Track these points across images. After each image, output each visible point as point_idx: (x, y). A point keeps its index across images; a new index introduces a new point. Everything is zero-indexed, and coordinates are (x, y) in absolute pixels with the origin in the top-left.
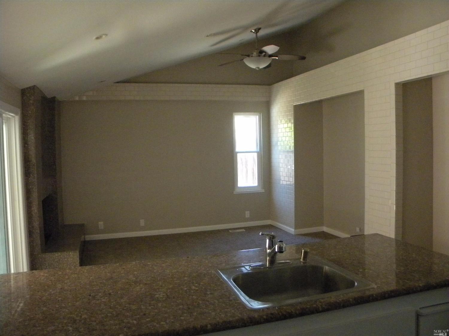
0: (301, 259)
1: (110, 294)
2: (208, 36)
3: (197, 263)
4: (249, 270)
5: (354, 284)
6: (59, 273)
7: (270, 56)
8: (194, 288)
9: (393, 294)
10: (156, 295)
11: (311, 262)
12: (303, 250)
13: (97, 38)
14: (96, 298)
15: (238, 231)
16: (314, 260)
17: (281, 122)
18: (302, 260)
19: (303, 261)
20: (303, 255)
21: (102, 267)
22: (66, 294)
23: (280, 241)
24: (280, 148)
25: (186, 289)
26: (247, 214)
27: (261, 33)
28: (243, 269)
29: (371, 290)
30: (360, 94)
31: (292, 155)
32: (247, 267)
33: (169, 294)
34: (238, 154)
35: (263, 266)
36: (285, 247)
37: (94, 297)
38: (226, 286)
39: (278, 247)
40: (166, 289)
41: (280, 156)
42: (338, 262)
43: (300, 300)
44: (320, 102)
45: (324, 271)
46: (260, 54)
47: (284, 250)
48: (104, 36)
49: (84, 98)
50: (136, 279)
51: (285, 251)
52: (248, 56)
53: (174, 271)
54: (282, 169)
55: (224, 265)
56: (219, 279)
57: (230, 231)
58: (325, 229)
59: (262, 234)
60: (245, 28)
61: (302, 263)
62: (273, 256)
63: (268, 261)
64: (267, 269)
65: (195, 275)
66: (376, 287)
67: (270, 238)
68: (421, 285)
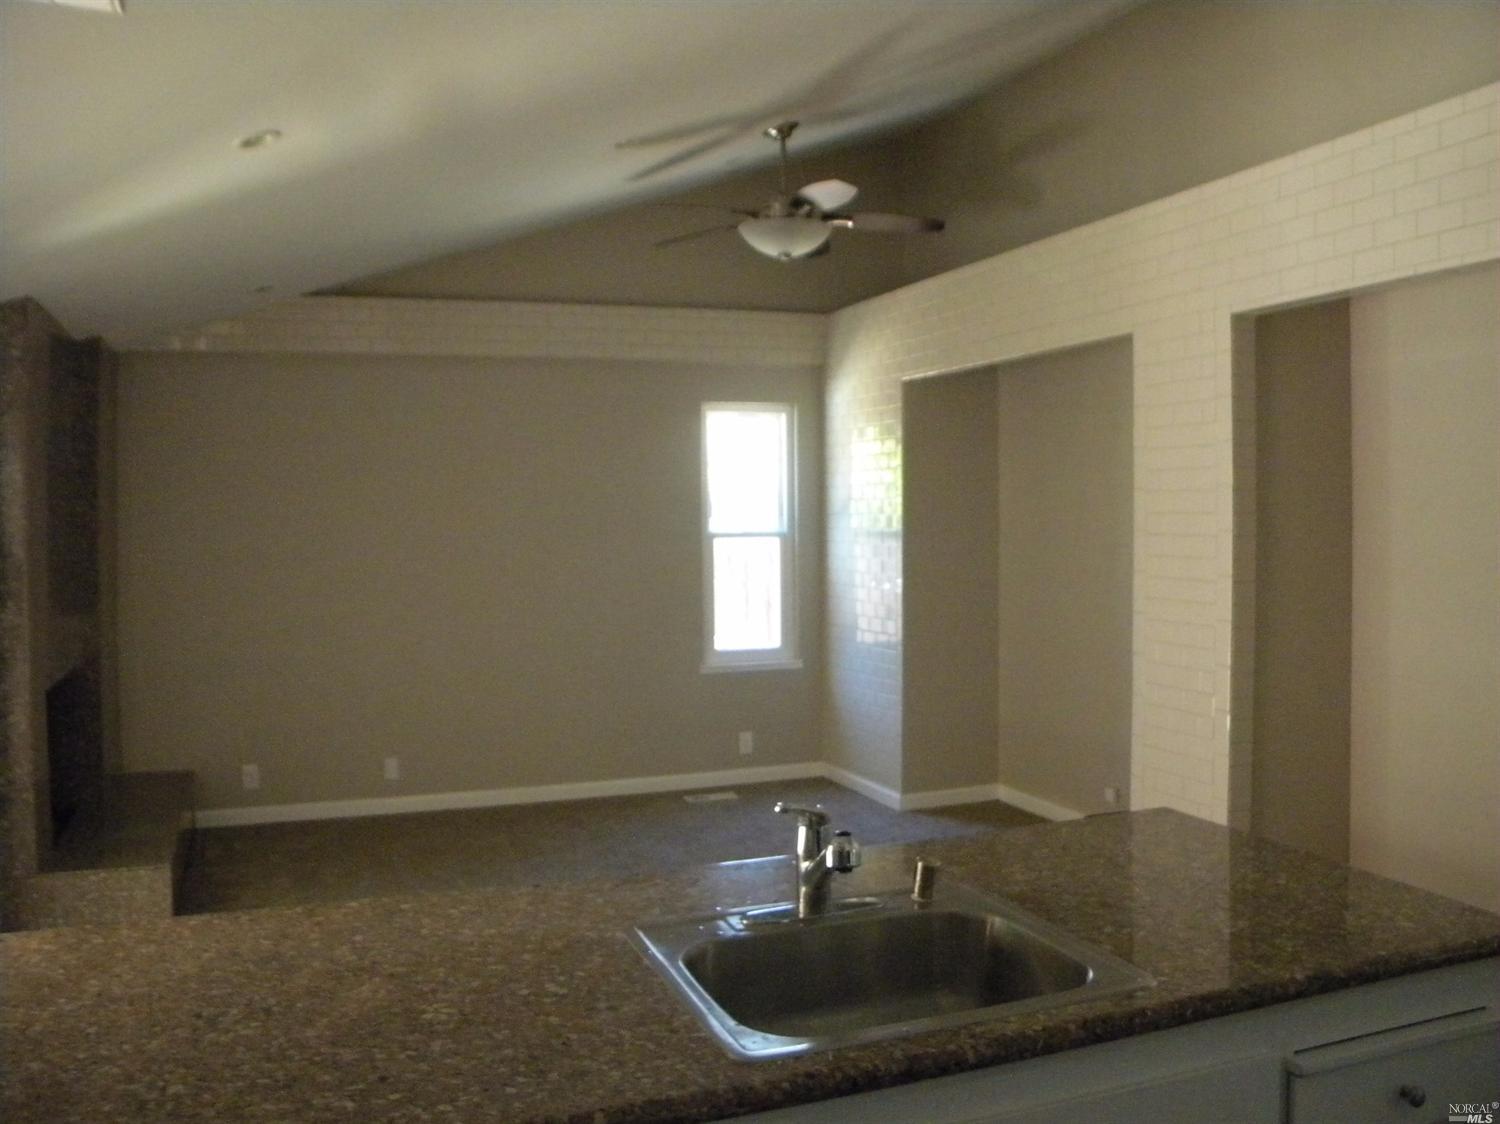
0: (913, 892)
1: (268, 1011)
2: (620, 146)
3: (565, 904)
4: (741, 930)
5: (1086, 974)
6: (95, 941)
7: (828, 216)
8: (551, 987)
9: (1209, 1007)
10: (424, 1012)
11: (945, 903)
12: (920, 865)
13: (248, 144)
14: (220, 1026)
15: (713, 797)
16: (958, 895)
17: (862, 433)
18: (915, 896)
19: (920, 899)
20: (918, 878)
21: (244, 918)
22: (115, 1012)
23: (844, 834)
24: (854, 522)
25: (525, 992)
26: (746, 741)
27: (799, 140)
28: (722, 923)
29: (1140, 994)
30: (1119, 349)
31: (896, 547)
32: (735, 921)
33: (468, 1010)
34: (717, 543)
35: (786, 917)
36: (859, 856)
37: (212, 1023)
38: (662, 983)
39: (834, 852)
40: (460, 992)
41: (858, 550)
42: (1032, 902)
43: (904, 1028)
44: (991, 371)
45: (988, 933)
46: (793, 210)
47: (853, 860)
48: (269, 138)
49: (202, 345)
50: (361, 959)
51: (858, 865)
52: (755, 215)
53: (487, 932)
54: (861, 594)
55: (657, 911)
56: (638, 960)
57: (686, 798)
58: (1003, 793)
59: (784, 811)
60: (746, 123)
61: (916, 907)
62: (819, 882)
63: (805, 898)
64: (801, 925)
65: (559, 944)
66: (1154, 983)
67: (811, 821)
68: (1299, 976)
